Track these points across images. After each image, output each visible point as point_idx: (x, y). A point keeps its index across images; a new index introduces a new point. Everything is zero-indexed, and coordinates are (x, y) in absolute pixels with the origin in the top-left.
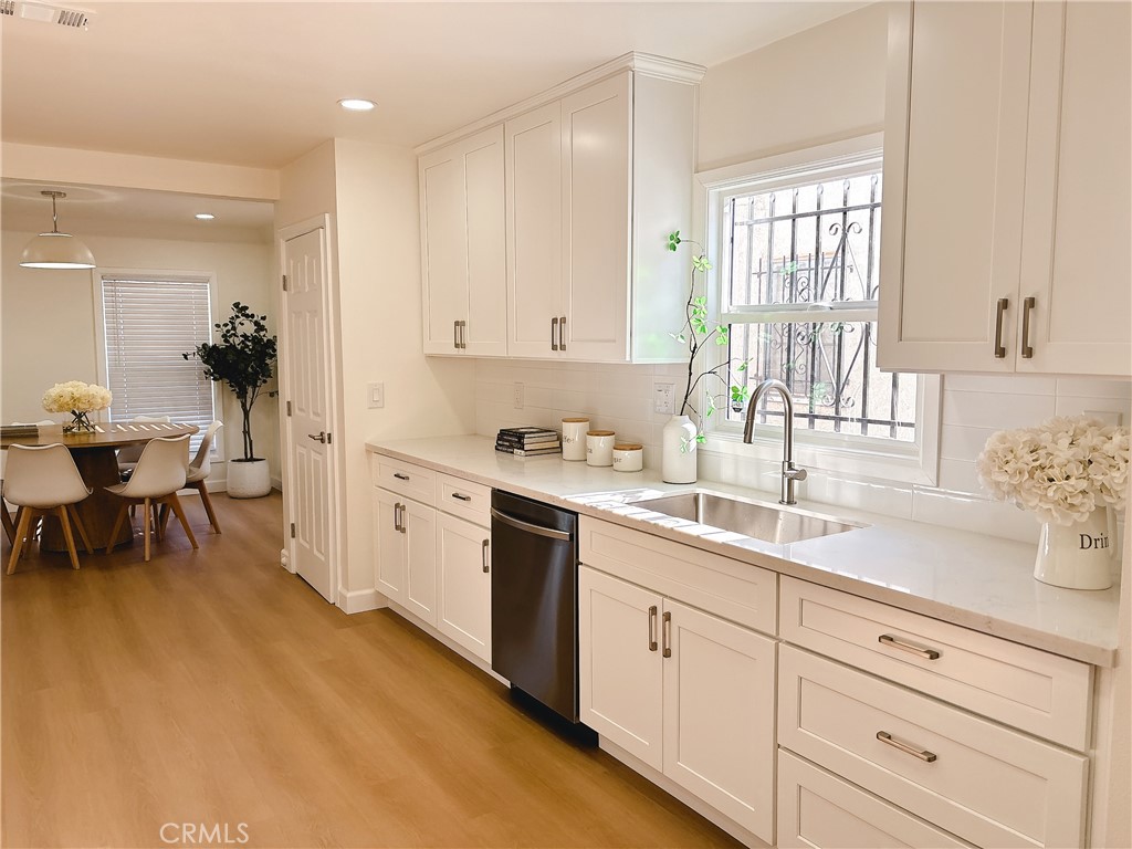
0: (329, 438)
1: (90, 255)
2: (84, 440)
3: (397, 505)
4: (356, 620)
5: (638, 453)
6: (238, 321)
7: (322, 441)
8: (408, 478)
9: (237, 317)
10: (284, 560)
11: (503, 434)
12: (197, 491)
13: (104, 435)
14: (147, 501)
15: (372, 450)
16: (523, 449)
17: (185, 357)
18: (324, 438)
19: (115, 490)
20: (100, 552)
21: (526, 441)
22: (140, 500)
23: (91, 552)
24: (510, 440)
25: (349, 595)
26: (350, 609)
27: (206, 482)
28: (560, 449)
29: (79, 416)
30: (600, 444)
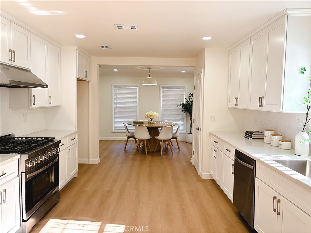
0: (200, 129)
1: (156, 82)
2: (152, 125)
3: (215, 150)
4: (204, 181)
5: (289, 143)
6: (191, 97)
7: (199, 130)
8: (217, 143)
9: (191, 96)
10: (191, 161)
11: (247, 132)
12: (175, 140)
13: (156, 124)
14: (162, 141)
15: (210, 134)
16: (252, 138)
17: (178, 106)
18: (199, 129)
19: (156, 137)
20: (153, 152)
21: (253, 135)
22: (161, 141)
23: (151, 152)
24: (249, 135)
25: (202, 173)
26: (202, 178)
27: (178, 138)
28: (263, 139)
29: (151, 119)
30: (276, 138)
